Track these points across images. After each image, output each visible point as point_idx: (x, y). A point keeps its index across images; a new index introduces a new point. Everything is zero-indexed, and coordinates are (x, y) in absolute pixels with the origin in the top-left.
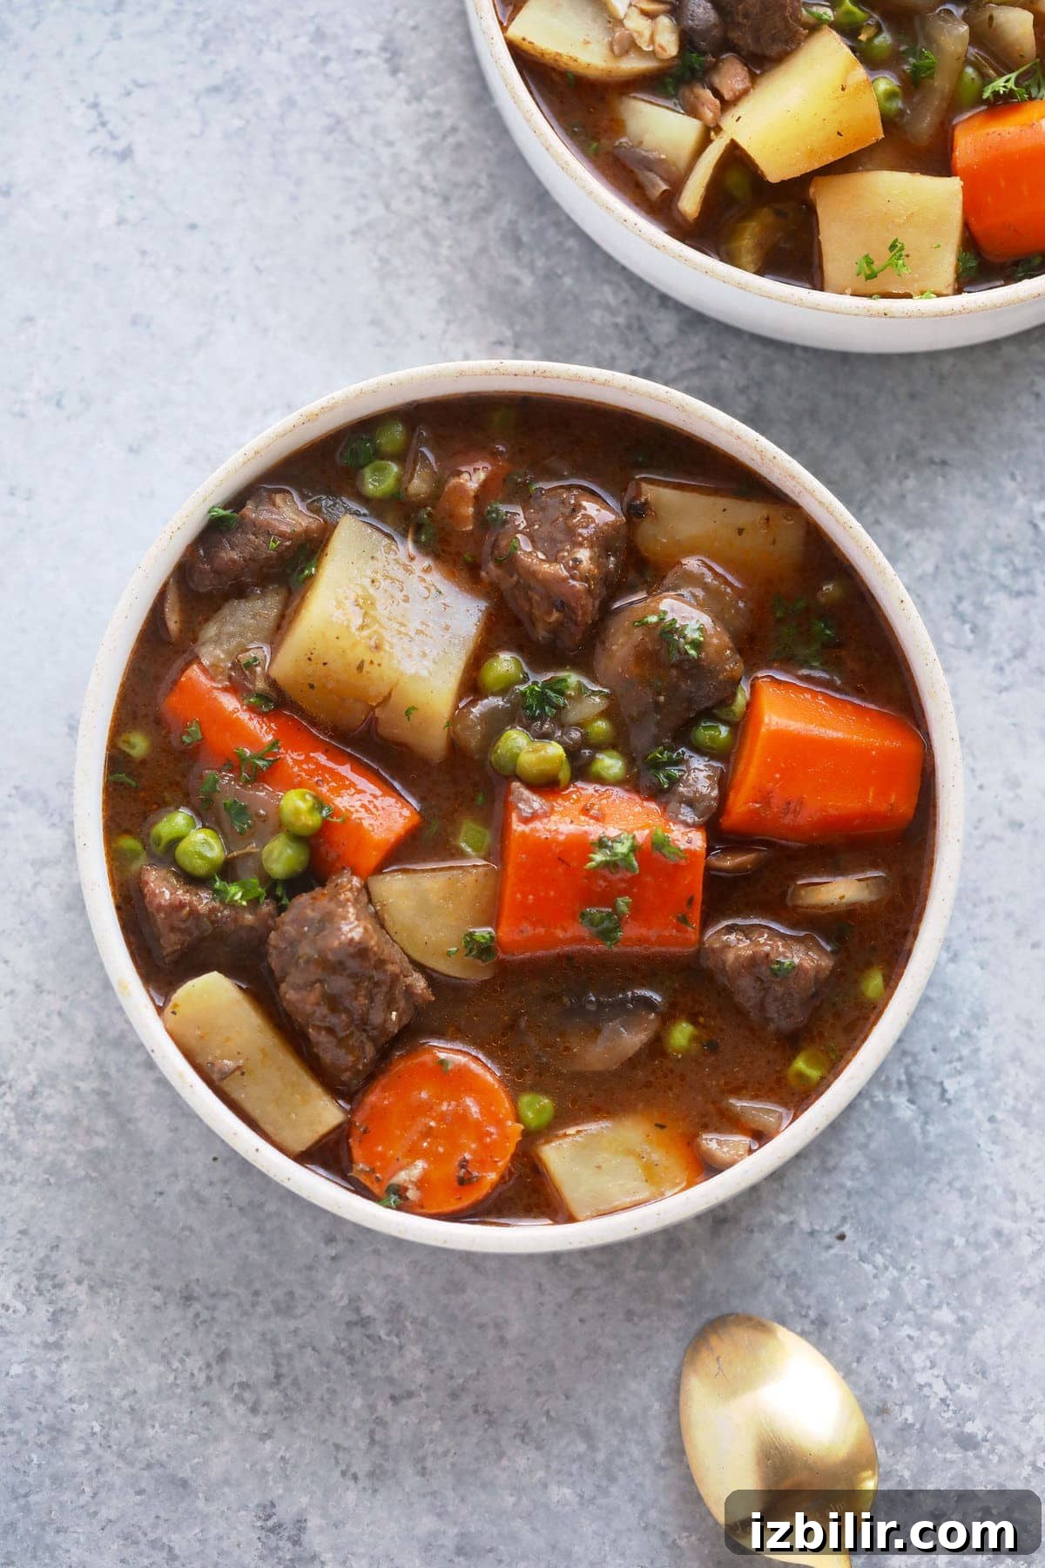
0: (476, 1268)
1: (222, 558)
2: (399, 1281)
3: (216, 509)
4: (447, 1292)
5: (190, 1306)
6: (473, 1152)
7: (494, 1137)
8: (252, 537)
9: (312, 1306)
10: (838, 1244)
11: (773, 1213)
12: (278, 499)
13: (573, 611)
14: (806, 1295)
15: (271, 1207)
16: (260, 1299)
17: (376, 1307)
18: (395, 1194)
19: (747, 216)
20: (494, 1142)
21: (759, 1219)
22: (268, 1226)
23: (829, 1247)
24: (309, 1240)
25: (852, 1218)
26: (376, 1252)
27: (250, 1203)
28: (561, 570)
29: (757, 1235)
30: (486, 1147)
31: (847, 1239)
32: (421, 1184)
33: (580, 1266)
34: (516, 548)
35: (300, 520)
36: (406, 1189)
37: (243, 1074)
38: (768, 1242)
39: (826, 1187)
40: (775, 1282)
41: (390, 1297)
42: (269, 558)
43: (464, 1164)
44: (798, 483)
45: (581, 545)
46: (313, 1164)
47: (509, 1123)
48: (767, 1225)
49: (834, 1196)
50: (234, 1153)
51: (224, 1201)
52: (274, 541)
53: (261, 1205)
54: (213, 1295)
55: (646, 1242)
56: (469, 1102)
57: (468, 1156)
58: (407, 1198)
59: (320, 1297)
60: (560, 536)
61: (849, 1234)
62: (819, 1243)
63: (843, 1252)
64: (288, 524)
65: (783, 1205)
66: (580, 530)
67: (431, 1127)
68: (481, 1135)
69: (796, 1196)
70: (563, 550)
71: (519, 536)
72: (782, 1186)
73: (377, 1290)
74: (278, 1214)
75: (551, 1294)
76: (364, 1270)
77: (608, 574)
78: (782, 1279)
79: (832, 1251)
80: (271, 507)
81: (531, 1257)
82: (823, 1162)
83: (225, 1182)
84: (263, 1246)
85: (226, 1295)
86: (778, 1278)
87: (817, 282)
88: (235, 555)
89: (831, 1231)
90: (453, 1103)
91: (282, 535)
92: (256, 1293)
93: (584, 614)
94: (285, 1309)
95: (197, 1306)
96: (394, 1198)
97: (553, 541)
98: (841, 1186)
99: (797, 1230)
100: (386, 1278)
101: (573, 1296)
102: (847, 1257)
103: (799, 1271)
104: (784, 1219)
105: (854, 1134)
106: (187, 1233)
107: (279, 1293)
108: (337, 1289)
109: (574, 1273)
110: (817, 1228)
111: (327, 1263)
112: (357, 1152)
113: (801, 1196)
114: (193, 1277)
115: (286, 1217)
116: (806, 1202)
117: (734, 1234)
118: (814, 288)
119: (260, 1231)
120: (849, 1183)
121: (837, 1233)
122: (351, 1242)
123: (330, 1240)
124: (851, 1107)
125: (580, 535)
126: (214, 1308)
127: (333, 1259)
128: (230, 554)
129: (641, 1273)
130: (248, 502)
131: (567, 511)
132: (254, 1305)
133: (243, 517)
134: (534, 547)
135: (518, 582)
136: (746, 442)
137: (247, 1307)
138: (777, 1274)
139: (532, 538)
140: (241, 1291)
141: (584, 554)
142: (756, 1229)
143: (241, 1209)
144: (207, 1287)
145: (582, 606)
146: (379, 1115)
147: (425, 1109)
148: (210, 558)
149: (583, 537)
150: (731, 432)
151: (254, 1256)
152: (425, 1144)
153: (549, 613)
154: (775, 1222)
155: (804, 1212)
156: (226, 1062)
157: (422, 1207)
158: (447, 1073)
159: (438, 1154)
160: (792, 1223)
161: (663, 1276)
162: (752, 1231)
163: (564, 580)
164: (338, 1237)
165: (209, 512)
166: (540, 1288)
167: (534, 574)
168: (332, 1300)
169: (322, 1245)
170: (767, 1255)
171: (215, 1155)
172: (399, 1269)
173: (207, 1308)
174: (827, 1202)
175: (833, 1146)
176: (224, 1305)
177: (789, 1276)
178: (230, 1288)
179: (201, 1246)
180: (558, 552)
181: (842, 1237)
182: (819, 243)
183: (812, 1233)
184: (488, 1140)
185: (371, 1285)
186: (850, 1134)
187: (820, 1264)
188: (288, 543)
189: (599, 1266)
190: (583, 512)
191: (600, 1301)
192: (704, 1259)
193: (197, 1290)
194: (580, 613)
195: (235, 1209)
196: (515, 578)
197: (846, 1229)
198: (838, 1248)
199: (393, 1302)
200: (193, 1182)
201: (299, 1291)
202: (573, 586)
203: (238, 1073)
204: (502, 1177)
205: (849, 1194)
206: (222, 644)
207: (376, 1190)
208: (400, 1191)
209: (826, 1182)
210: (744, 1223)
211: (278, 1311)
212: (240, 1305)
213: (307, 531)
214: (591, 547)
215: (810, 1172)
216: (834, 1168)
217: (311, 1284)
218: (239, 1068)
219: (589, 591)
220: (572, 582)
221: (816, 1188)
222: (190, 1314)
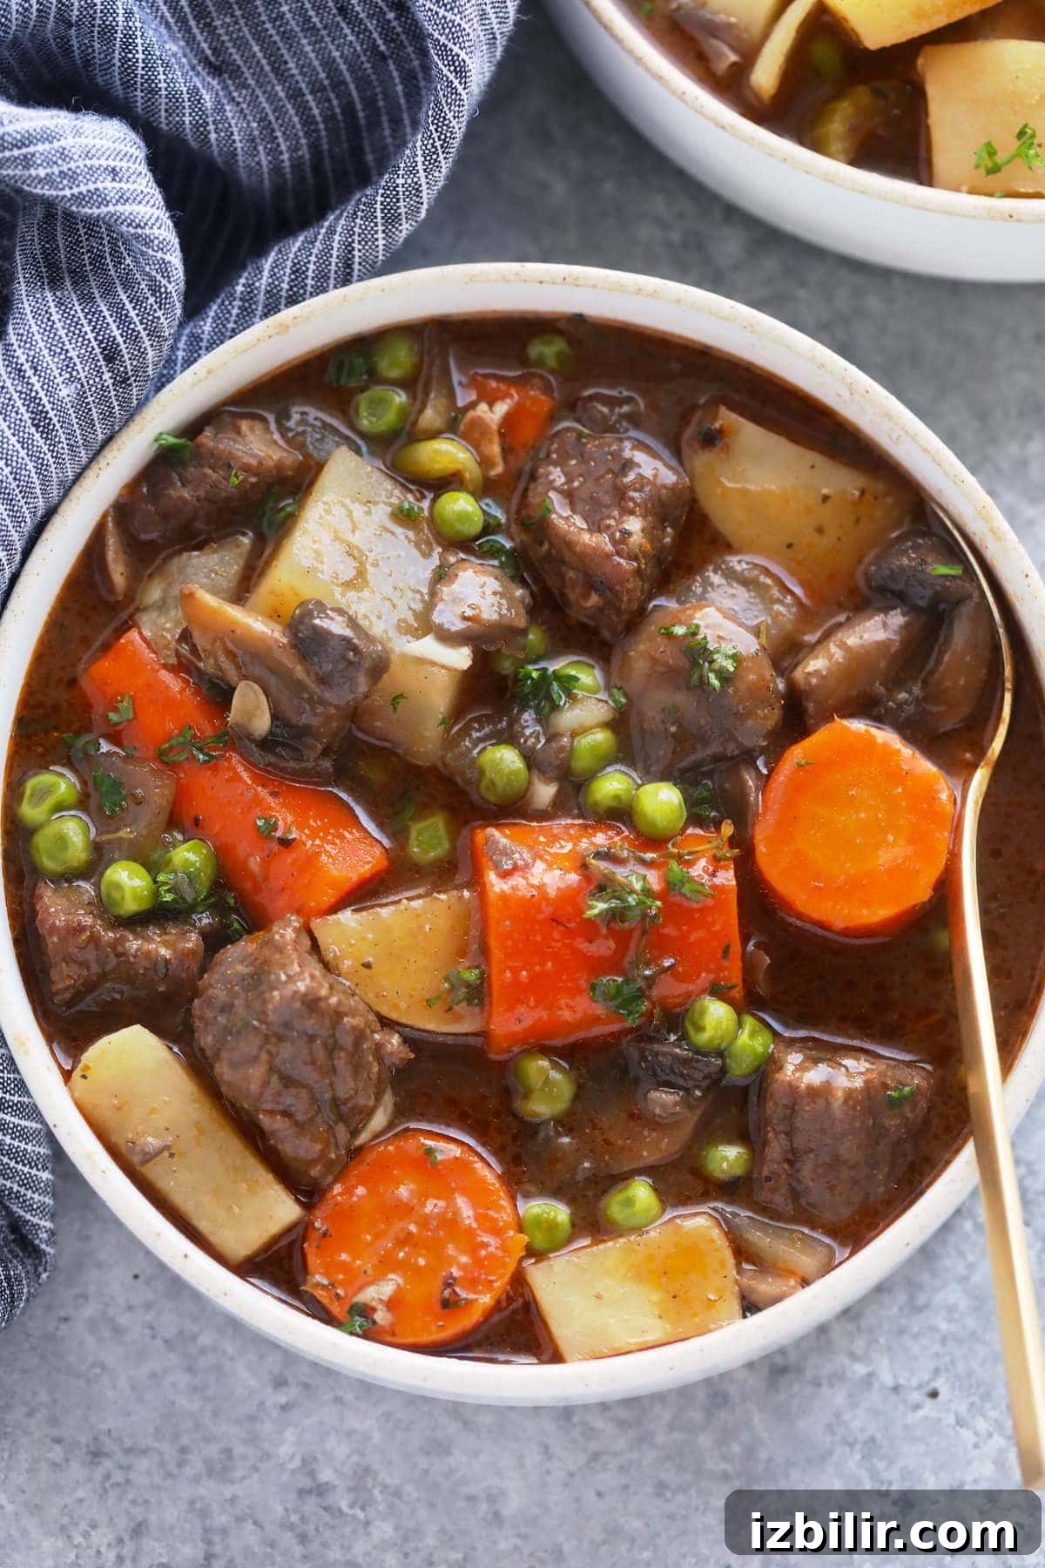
0: (466, 1424)
1: (170, 497)
2: (367, 1438)
3: (165, 436)
4: (428, 1453)
5: (99, 1463)
6: (463, 1267)
7: (490, 1249)
8: (209, 471)
9: (256, 1469)
10: (929, 1402)
11: (846, 1361)
12: (244, 425)
13: (617, 595)
14: (886, 1469)
15: (205, 1339)
16: (189, 1457)
17: (336, 1471)
18: (360, 1316)
19: (837, 96)
20: (491, 1256)
21: (827, 1369)
22: (202, 1362)
23: (917, 1407)
24: (253, 1383)
25: (947, 1370)
26: (338, 1400)
27: (181, 1333)
28: (603, 542)
29: (825, 1390)
30: (479, 1262)
31: (940, 1398)
32: (392, 1304)
33: (599, 1424)
34: (550, 511)
35: (270, 453)
36: (374, 1310)
37: (172, 1155)
38: (839, 1398)
39: (915, 1329)
40: (847, 1449)
41: (355, 1458)
42: (228, 499)
43: (449, 1283)
44: (896, 424)
45: (632, 513)
46: (261, 1278)
47: (511, 1233)
48: (839, 1377)
49: (925, 1341)
50: (162, 1267)
51: (147, 1331)
52: (236, 476)
53: (194, 1338)
54: (129, 1451)
55: (683, 1393)
56: (461, 1202)
57: (455, 1272)
58: (374, 1322)
59: (267, 1456)
60: (606, 499)
61: (944, 1392)
62: (905, 1402)
63: (935, 1414)
64: (255, 456)
65: (859, 1352)
66: (632, 494)
67: (410, 1234)
68: (474, 1248)
69: (877, 1342)
70: (609, 517)
71: (552, 494)
72: (858, 1328)
73: (339, 1448)
74: (214, 1349)
75: (560, 1459)
76: (321, 1423)
77: (663, 548)
78: (858, 1447)
79: (921, 1413)
80: (233, 436)
81: (537, 1410)
82: (912, 1298)
83: (148, 1306)
84: (195, 1389)
85: (145, 1451)
86: (851, 1445)
87: (924, 177)
88: (186, 494)
89: (919, 1387)
90: (441, 1203)
91: (247, 468)
92: (183, 1450)
93: (630, 600)
94: (220, 1469)
95: (108, 1464)
96: (358, 1320)
97: (595, 502)
98: (933, 1329)
99: (876, 1385)
100: (350, 1433)
101: (588, 1463)
102: (939, 1420)
103: (879, 1436)
104: (860, 1369)
105: (951, 1263)
106: (98, 1370)
107: (213, 1450)
108: (287, 1447)
109: (590, 1433)
110: (902, 1381)
111: (274, 1414)
112: (313, 1260)
113: (882, 1341)
114: (104, 1427)
115: (224, 1353)
116: (889, 1349)
117: (796, 1388)
118: (921, 183)
119: (190, 1370)
120: (944, 1326)
121: (929, 1389)
122: (306, 1386)
123: (280, 1383)
124: (946, 1228)
125: (632, 499)
126: (129, 1468)
127: (284, 1408)
128: (182, 492)
129: (677, 1436)
130: (207, 428)
131: (616, 467)
132: (180, 1465)
133: (199, 446)
134: (572, 510)
135: (549, 551)
136: (831, 372)
137: (172, 1467)
138: (850, 1440)
139: (570, 496)
140: (165, 1447)
141: (634, 525)
142: (824, 1382)
143: (166, 1342)
144: (122, 1441)
145: (628, 591)
146: (346, 1215)
147: (405, 1210)
148: (154, 497)
149: (635, 503)
150: (813, 359)
151: (183, 1402)
152: (401, 1255)
153: (586, 596)
154: (849, 1374)
155: (885, 1361)
156: (150, 1139)
157: (394, 1335)
158: (435, 1164)
159: (417, 1268)
160: (870, 1375)
161: (705, 1440)
162: (819, 1385)
163: (608, 556)
164: (291, 1380)
165: (156, 440)
166: (546, 1450)
167: (569, 544)
168: (280, 1461)
169: (270, 1390)
170: (838, 1415)
171: (136, 1271)
172: (367, 1422)
173: (120, 1467)
174: (916, 1349)
175: (925, 1277)
176: (143, 1464)
177: (865, 1443)
178: (150, 1442)
179: (115, 1387)
180: (602, 519)
181: (934, 1394)
182: (928, 128)
183: (896, 1389)
184: (483, 1253)
185: (331, 1443)
186: (947, 1262)
187: (906, 1427)
188: (253, 480)
189: (623, 1424)
190: (637, 470)
191: (622, 1469)
192: (756, 1420)
193: (108, 1444)
194: (625, 599)
195: (159, 1341)
196: (546, 546)
197: (940, 1384)
198: (929, 1407)
199: (358, 1465)
200: (107, 1305)
201: (239, 1449)
202: (619, 564)
203: (166, 1154)
204: (498, 1302)
205: (944, 1341)
206: (168, 610)
207: (336, 1309)
208: (365, 1311)
209: (916, 1324)
210: (809, 1374)
211: (210, 1472)
212: (162, 1464)
213: (279, 467)
214: (644, 517)
215: (895, 1310)
216: (926, 1306)
217: (253, 1439)
218: (167, 1147)
219: (638, 572)
220: (617, 558)
221: (901, 1332)
222: (98, 1474)
